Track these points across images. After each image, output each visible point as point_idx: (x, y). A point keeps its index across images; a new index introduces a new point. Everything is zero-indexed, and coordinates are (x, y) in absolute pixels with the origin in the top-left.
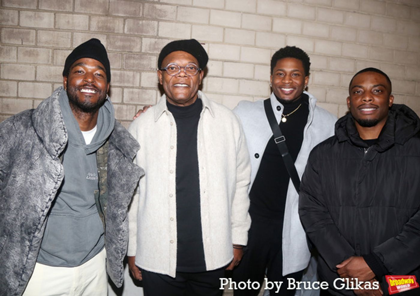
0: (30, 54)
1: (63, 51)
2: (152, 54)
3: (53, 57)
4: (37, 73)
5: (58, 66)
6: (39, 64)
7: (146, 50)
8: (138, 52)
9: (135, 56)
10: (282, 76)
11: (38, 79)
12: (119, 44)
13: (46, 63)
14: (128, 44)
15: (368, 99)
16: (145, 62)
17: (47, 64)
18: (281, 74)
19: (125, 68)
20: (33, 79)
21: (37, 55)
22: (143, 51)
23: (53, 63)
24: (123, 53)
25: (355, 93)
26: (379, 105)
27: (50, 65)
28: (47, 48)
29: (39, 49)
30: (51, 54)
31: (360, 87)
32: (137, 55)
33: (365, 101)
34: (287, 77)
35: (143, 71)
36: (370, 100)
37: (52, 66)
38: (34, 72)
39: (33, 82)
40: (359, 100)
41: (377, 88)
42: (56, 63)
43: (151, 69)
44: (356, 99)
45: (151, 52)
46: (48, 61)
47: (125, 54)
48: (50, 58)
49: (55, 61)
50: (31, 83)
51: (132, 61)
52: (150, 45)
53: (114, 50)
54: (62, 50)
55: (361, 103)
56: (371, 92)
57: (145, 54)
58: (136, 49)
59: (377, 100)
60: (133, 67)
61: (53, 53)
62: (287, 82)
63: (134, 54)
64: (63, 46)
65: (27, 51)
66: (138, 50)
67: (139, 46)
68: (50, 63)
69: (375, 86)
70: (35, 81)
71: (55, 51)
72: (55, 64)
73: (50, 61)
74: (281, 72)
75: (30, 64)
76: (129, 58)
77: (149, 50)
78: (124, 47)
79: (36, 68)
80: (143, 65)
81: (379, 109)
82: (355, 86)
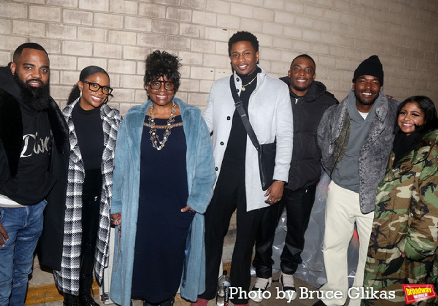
0: (88, 33)
1: (117, 31)
2: (187, 37)
3: (108, 37)
4: (94, 50)
5: (113, 44)
6: (96, 42)
7: (182, 34)
8: (176, 35)
9: (174, 38)
10: (237, 56)
11: (94, 55)
12: (162, 27)
13: (102, 41)
14: (168, 28)
15: (302, 74)
16: (182, 43)
17: (102, 43)
18: (236, 55)
19: (166, 47)
20: (91, 55)
21: (94, 34)
22: (180, 34)
23: (108, 41)
24: (165, 35)
25: (295, 69)
26: (308, 79)
27: (105, 43)
28: (103, 28)
29: (96, 29)
30: (106, 34)
31: (299, 66)
32: (176, 37)
33: (301, 75)
34: (241, 57)
35: (181, 50)
36: (304, 75)
37: (106, 44)
38: (91, 49)
39: (90, 57)
40: (297, 74)
41: (308, 69)
42: (111, 42)
43: (187, 49)
44: (296, 73)
45: (186, 35)
46: (104, 39)
47: (166, 36)
48: (106, 37)
49: (109, 40)
50: (89, 59)
51: (172, 42)
52: (186, 29)
53: (158, 32)
54: (115, 30)
55: (298, 76)
56: (305, 71)
57: (182, 36)
58: (175, 33)
59: (308, 75)
60: (173, 47)
61: (108, 33)
62: (241, 61)
63: (174, 37)
64: (116, 27)
65: (85, 31)
66: (177, 33)
67: (177, 30)
68: (105, 41)
69: (307, 67)
70: (92, 57)
71: (110, 31)
72: (109, 42)
73: (106, 40)
74: (236, 54)
75: (88, 42)
76: (169, 39)
77: (185, 34)
78: (165, 30)
79: (93, 45)
80: (180, 45)
81: (308, 81)
82: (296, 65)
